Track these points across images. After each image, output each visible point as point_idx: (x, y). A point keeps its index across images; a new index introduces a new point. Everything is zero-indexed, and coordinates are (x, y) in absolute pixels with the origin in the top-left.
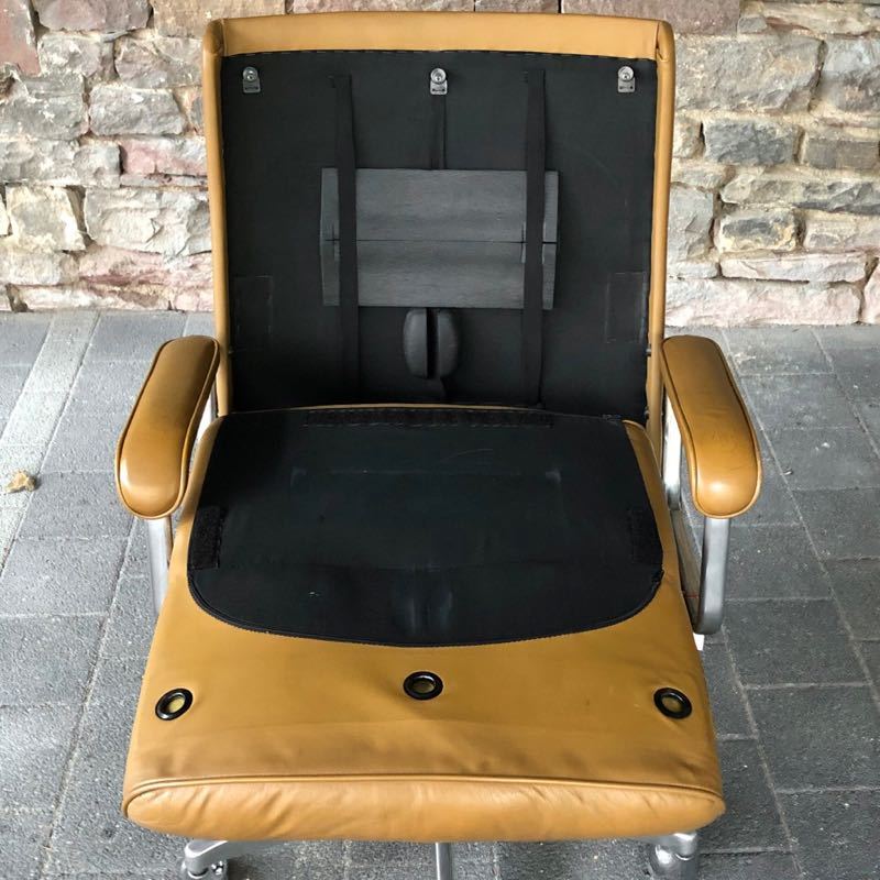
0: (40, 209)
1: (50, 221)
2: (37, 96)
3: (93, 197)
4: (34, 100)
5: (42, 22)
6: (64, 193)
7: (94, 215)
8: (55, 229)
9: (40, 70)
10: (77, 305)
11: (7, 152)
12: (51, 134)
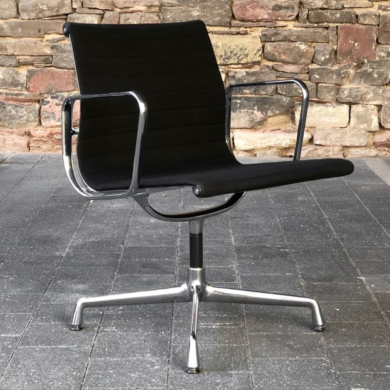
0: (365, 113)
1: (368, 118)
2: (373, 68)
3: (386, 108)
4: (371, 70)
5: (379, 41)
6: (375, 107)
7: (386, 115)
8: (369, 121)
9: (375, 58)
10: (370, 155)
11: (356, 90)
12: (374, 83)
